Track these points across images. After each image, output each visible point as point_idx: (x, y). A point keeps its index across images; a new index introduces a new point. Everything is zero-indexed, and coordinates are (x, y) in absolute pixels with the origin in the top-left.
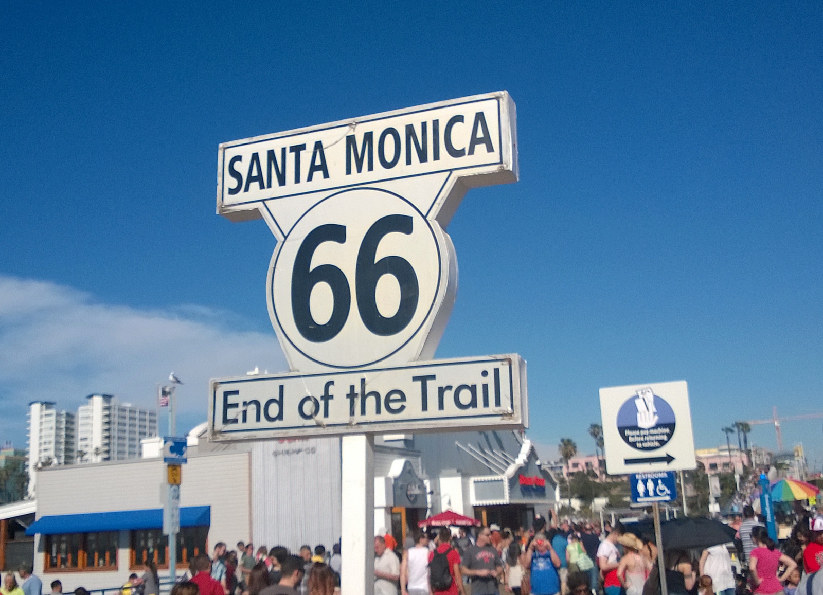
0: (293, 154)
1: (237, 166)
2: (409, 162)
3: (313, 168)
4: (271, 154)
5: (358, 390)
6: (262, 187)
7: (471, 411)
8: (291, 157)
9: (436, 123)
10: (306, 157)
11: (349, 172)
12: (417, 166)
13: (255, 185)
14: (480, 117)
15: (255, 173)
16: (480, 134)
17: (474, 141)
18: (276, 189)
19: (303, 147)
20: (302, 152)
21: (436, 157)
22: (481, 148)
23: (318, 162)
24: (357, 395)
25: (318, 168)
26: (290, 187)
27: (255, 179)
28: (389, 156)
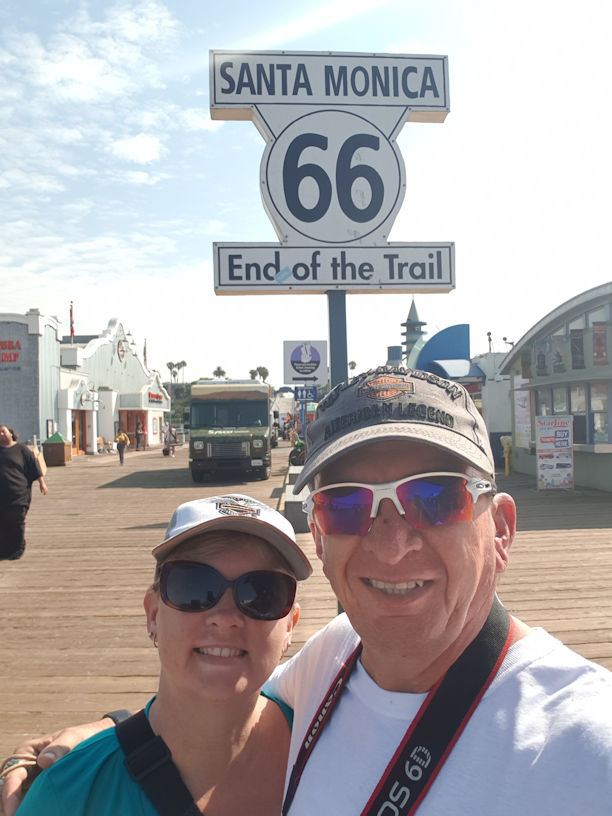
0: (280, 71)
1: (228, 71)
2: (375, 94)
3: (297, 85)
4: (260, 68)
5: (339, 261)
6: (253, 92)
7: (421, 281)
8: (278, 74)
9: (395, 69)
10: (291, 75)
11: (328, 93)
12: (380, 98)
13: (246, 90)
15: (246, 80)
16: (429, 83)
17: (424, 88)
18: (265, 96)
19: (289, 67)
20: (288, 71)
21: (396, 94)
22: (429, 93)
23: (302, 80)
24: (338, 265)
25: (302, 85)
26: (278, 96)
27: (246, 85)
28: (360, 87)
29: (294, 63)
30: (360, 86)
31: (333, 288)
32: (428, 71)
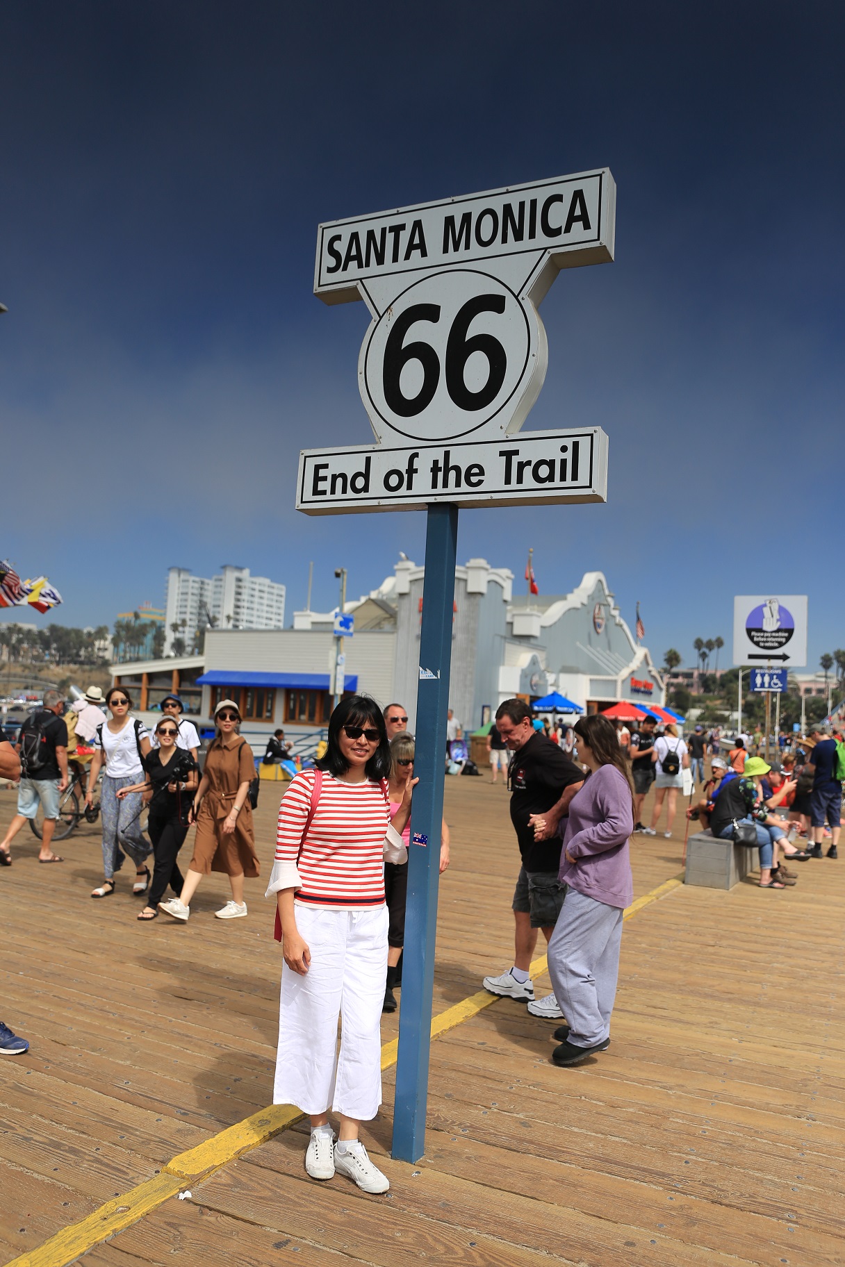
0: (393, 235)
1: (337, 245)
2: (504, 240)
3: (411, 247)
4: (371, 234)
5: (441, 464)
6: (360, 266)
8: (390, 237)
9: (534, 203)
10: (405, 236)
11: (446, 250)
12: (512, 244)
14: (578, 195)
15: (354, 252)
16: (578, 212)
17: (572, 219)
18: (374, 268)
19: (403, 227)
20: (402, 233)
21: (532, 235)
22: (577, 226)
23: (417, 241)
24: (440, 469)
25: (417, 247)
26: (389, 265)
27: (353, 258)
28: (486, 235)
29: (409, 221)
31: (431, 499)
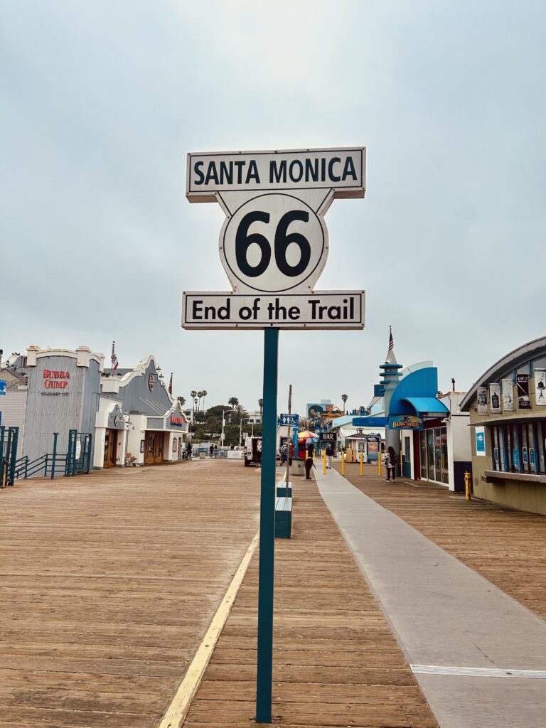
0: (237, 166)
1: (200, 168)
2: (307, 180)
3: (249, 176)
4: (223, 165)
5: (274, 306)
6: (217, 183)
7: (336, 320)
8: (236, 168)
9: (324, 160)
10: (245, 169)
11: (271, 181)
12: (311, 183)
13: (212, 182)
15: (212, 174)
16: (349, 169)
17: (346, 173)
18: (226, 185)
19: (243, 163)
20: (243, 166)
21: (323, 179)
22: (349, 177)
23: (253, 173)
24: (273, 308)
25: (253, 176)
26: (235, 185)
27: (213, 178)
28: (296, 176)
29: (248, 160)
30: (296, 174)
31: (269, 325)
32: (349, 160)
